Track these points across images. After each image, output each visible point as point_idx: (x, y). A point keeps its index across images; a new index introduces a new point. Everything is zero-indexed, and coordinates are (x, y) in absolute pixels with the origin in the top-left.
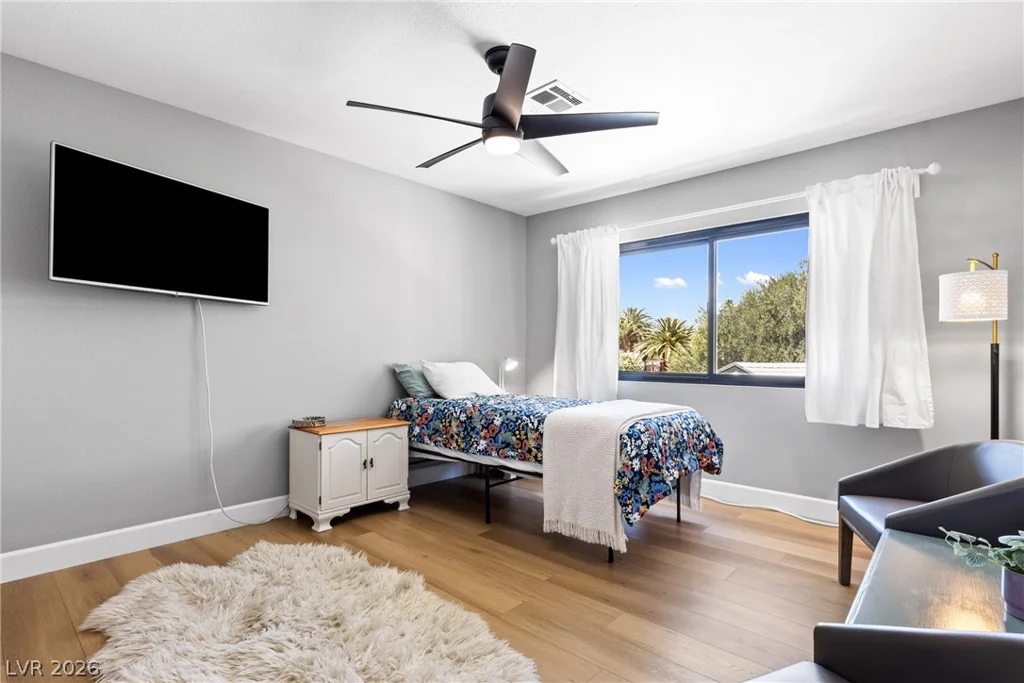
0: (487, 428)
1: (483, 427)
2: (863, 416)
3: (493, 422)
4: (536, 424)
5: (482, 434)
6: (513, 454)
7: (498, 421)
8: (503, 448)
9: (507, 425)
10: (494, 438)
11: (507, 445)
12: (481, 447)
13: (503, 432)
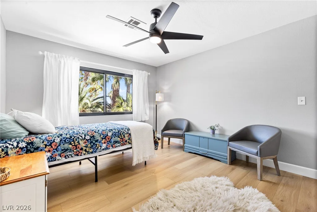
0: (105, 138)
1: (102, 139)
2: (142, 119)
3: (107, 135)
4: (127, 131)
5: (103, 141)
6: (119, 145)
7: (110, 134)
8: (114, 144)
9: (115, 134)
10: (109, 141)
11: (116, 142)
12: (103, 147)
13: (113, 138)
